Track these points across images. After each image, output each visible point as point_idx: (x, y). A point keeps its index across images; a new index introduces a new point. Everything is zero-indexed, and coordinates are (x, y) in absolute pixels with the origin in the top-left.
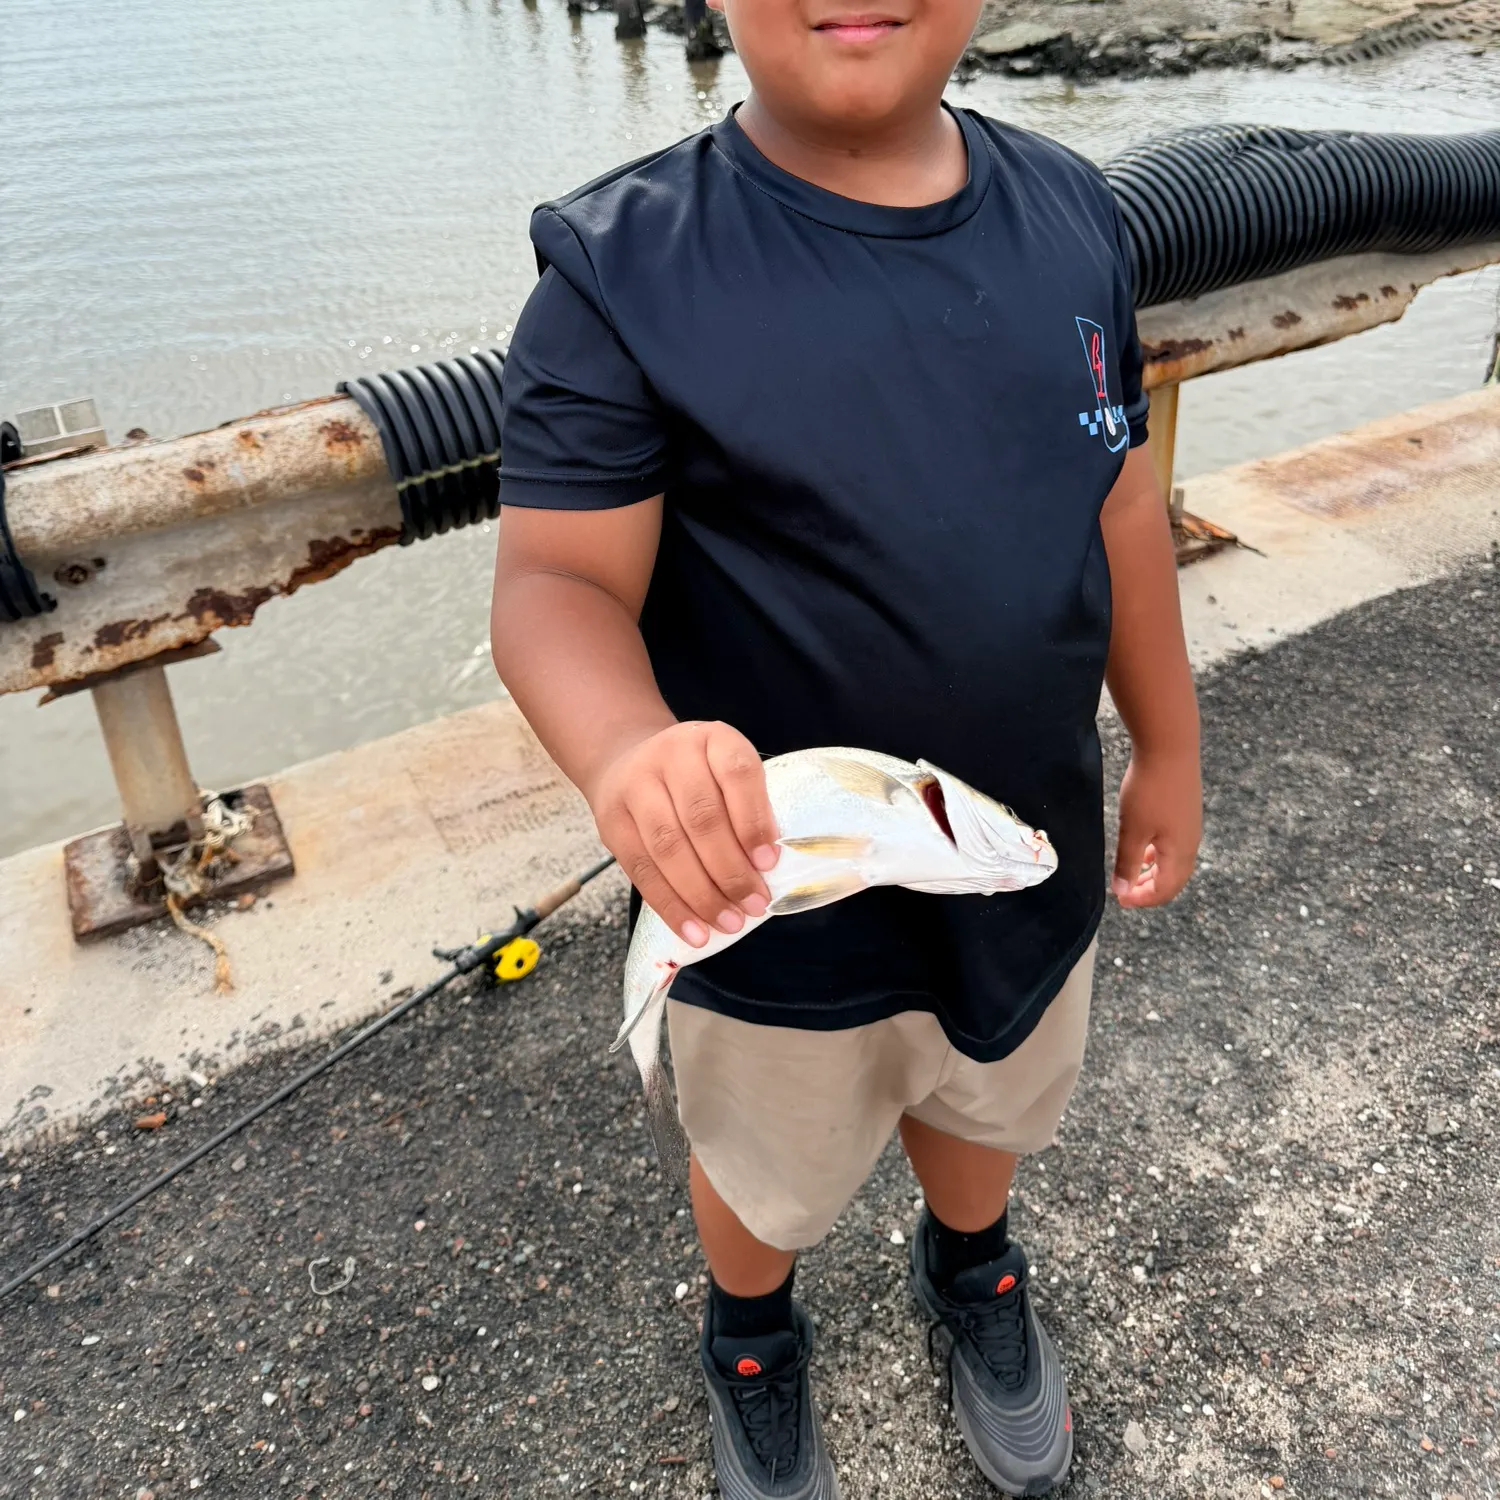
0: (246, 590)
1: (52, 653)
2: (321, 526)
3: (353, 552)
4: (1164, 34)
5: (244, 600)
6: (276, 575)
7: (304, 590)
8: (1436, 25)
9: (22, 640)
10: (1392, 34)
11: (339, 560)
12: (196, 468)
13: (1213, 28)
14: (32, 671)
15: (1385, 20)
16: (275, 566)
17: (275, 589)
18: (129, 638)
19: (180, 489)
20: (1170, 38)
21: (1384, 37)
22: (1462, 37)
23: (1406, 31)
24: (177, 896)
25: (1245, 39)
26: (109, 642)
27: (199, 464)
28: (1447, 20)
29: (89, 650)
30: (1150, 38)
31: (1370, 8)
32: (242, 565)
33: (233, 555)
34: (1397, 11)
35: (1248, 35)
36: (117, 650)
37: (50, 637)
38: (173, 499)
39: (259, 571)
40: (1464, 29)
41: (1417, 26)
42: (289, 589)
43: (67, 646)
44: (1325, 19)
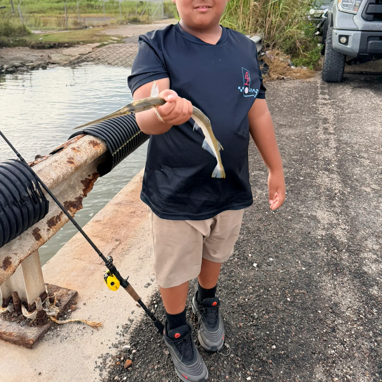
0: (75, 199)
1: (39, 234)
2: (81, 176)
3: (92, 181)
4: (21, 64)
5: (77, 202)
6: (80, 192)
7: (88, 194)
8: (85, 58)
9: (28, 234)
10: (77, 61)
11: (91, 184)
12: (69, 160)
13: (32, 62)
14: (37, 242)
15: (74, 58)
16: (78, 190)
17: (82, 196)
18: (57, 222)
19: (70, 167)
20: (22, 65)
21: (75, 62)
22: (92, 61)
23: (80, 60)
24: (54, 316)
25: (43, 64)
26: (53, 225)
27: (70, 159)
28: (87, 57)
29: (48, 230)
30: (17, 66)
31: (68, 56)
32: (70, 192)
33: (66, 190)
34: (75, 56)
35: (43, 63)
36: (56, 227)
37: (35, 230)
38: (70, 170)
39: (75, 193)
40: (92, 59)
41: (82, 59)
42: (85, 195)
43: (42, 230)
44: (59, 58)
